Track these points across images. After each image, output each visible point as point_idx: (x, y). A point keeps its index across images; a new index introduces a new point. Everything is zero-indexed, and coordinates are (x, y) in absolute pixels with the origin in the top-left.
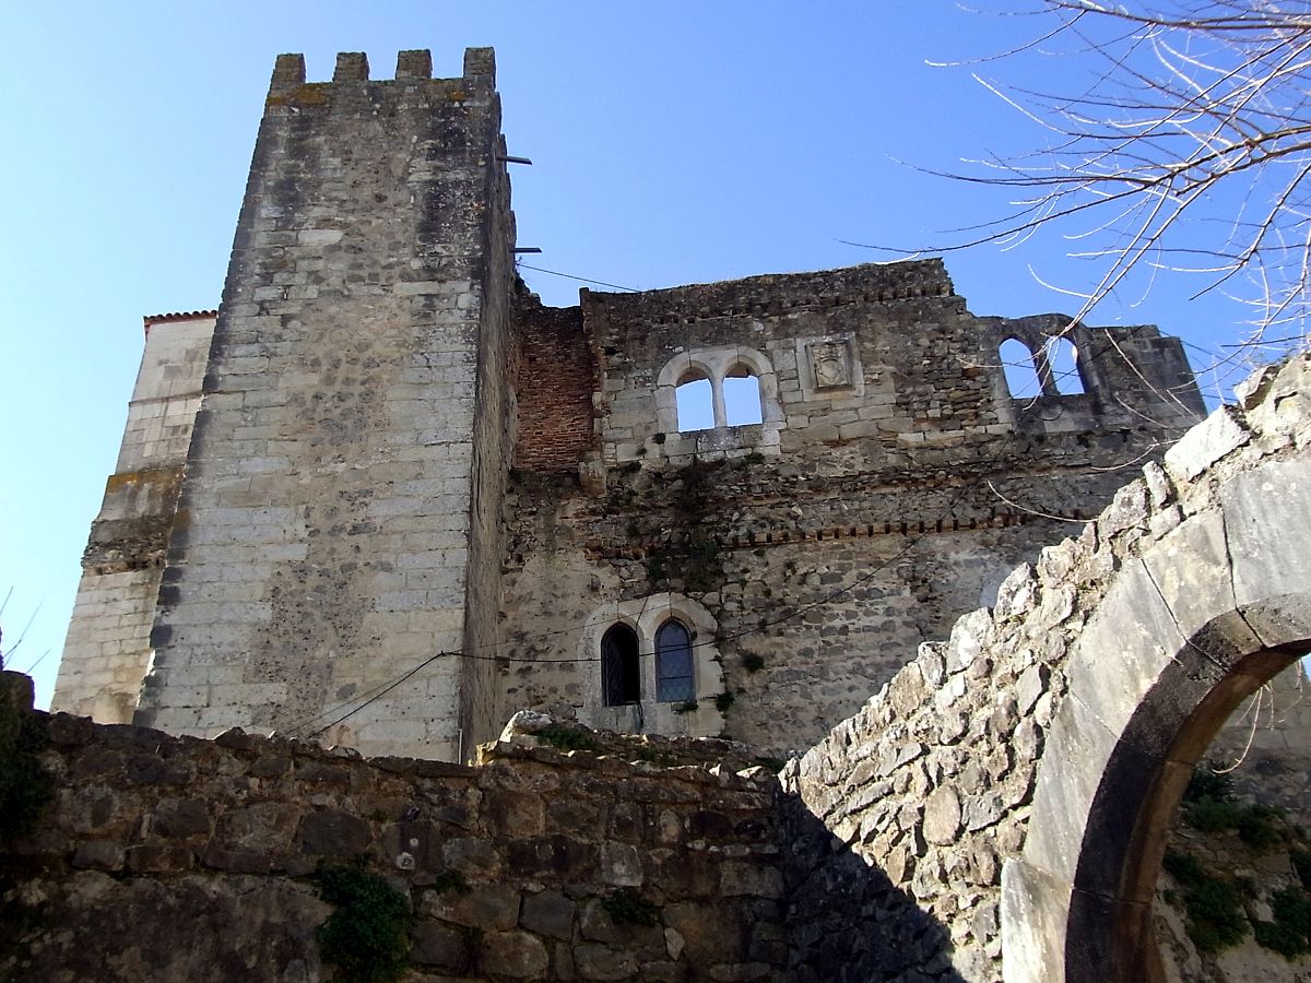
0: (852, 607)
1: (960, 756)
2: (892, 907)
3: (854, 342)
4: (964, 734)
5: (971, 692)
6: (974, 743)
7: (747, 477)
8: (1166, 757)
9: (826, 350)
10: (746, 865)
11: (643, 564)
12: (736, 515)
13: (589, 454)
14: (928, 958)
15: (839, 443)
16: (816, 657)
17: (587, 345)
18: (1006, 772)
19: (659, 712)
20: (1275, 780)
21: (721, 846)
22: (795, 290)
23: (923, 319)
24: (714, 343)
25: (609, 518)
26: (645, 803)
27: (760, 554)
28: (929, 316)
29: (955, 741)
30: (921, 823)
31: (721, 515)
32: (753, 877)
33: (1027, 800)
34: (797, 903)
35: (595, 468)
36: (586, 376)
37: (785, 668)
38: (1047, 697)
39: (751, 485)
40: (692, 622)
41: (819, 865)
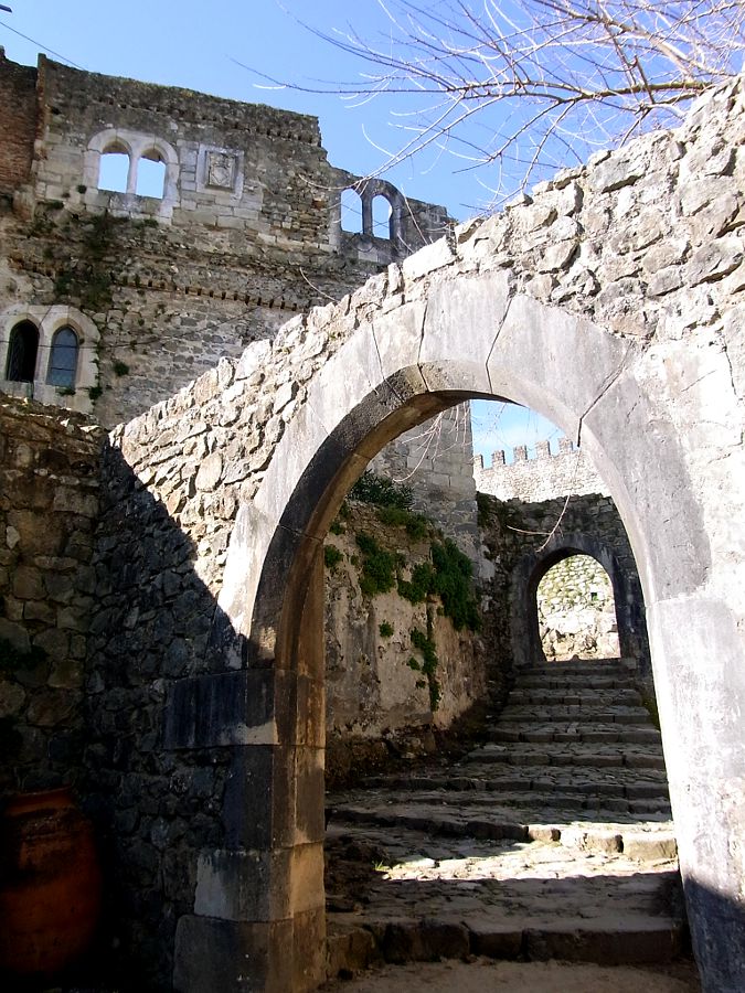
0: (199, 345)
1: (230, 434)
2: (165, 529)
3: (242, 159)
4: (235, 421)
5: (247, 393)
6: (240, 428)
7: (143, 235)
8: (354, 451)
9: (220, 158)
10: (74, 492)
11: (53, 281)
12: (129, 261)
13: (23, 186)
14: (181, 563)
15: (215, 228)
16: (167, 375)
17: (37, 100)
18: (256, 448)
19: (46, 392)
20: (437, 504)
21: (59, 475)
22: (207, 107)
23: (294, 157)
24: (138, 128)
25: (33, 239)
26: (8, 436)
27: (141, 293)
28: (299, 156)
29: (229, 424)
30: (196, 475)
31: (118, 258)
32: (78, 501)
33: (264, 468)
34: (105, 522)
35: (27, 198)
36: (31, 126)
37: (144, 378)
38: (293, 403)
39: (144, 242)
40: (82, 331)
41: (124, 498)
